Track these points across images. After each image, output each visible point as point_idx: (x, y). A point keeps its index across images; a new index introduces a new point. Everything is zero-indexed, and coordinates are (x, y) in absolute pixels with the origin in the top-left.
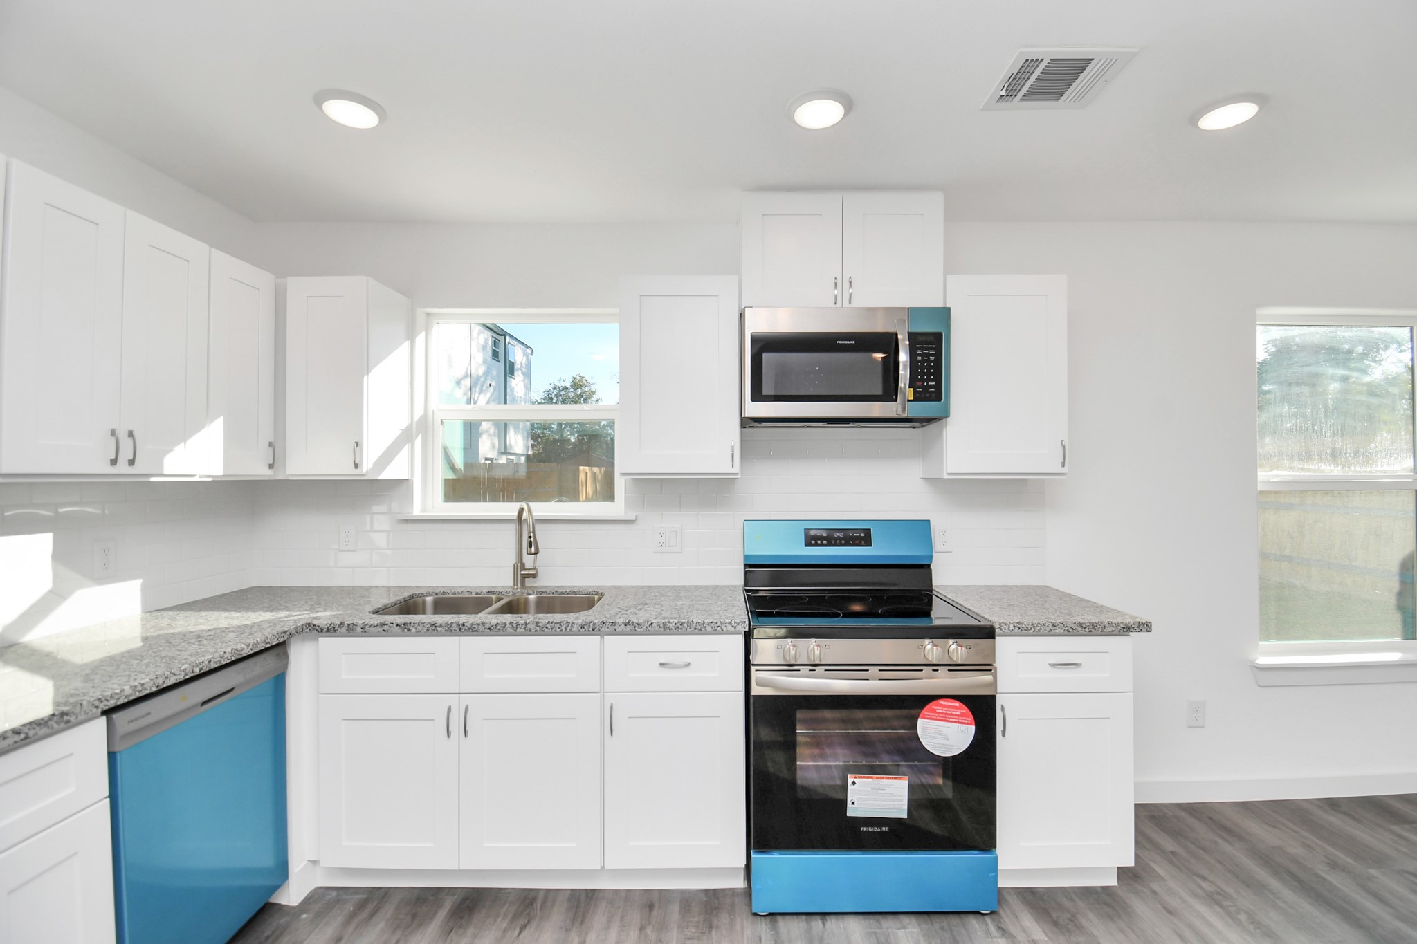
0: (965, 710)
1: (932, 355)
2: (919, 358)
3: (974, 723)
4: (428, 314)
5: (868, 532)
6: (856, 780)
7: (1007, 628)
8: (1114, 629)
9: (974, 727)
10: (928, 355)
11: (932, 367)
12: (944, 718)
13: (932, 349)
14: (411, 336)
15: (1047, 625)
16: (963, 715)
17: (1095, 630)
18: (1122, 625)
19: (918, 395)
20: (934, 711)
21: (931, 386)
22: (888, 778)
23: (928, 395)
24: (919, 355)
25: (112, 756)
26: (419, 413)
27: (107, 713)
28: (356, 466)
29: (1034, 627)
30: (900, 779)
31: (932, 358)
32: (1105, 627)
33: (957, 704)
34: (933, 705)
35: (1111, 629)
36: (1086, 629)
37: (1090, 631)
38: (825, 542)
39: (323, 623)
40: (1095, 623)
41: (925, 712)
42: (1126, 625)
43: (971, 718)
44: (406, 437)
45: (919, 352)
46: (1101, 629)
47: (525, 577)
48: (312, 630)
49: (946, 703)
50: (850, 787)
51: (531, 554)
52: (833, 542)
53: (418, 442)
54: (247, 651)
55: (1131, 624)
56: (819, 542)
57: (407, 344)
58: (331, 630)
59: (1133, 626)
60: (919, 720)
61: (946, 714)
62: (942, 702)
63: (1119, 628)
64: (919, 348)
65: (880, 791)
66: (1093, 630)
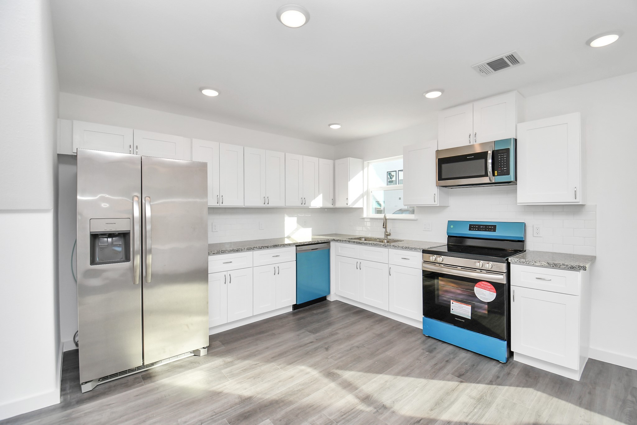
0: (492, 287)
1: (505, 157)
2: (500, 159)
3: (495, 291)
4: (368, 162)
5: (495, 226)
6: (453, 302)
7: (514, 261)
8: (565, 267)
9: (496, 294)
10: (503, 158)
11: (505, 162)
12: (485, 288)
13: (505, 155)
14: (363, 169)
15: (532, 261)
16: (491, 288)
17: (556, 266)
18: (570, 266)
19: (499, 173)
20: (481, 285)
21: (505, 170)
22: (464, 304)
23: (503, 173)
24: (500, 158)
25: (296, 254)
26: (365, 190)
27: (296, 246)
28: (347, 204)
29: (526, 262)
30: (468, 305)
31: (505, 159)
32: (561, 265)
33: (489, 284)
34: (480, 283)
35: (564, 267)
36: (551, 266)
37: (553, 267)
38: (477, 229)
39: (336, 239)
40: (556, 263)
41: (477, 285)
42: (572, 266)
43: (495, 290)
44: (362, 196)
45: (500, 157)
46: (558, 266)
47: (387, 235)
48: (334, 240)
49: (485, 283)
50: (451, 304)
51: (384, 228)
52: (480, 229)
53: (365, 197)
54: (320, 242)
55: (575, 266)
56: (474, 229)
57: (362, 171)
58: (337, 241)
59: (576, 267)
60: (475, 287)
61: (485, 287)
62: (483, 282)
63: (568, 267)
64: (499, 156)
65: (461, 308)
66: (554, 266)
